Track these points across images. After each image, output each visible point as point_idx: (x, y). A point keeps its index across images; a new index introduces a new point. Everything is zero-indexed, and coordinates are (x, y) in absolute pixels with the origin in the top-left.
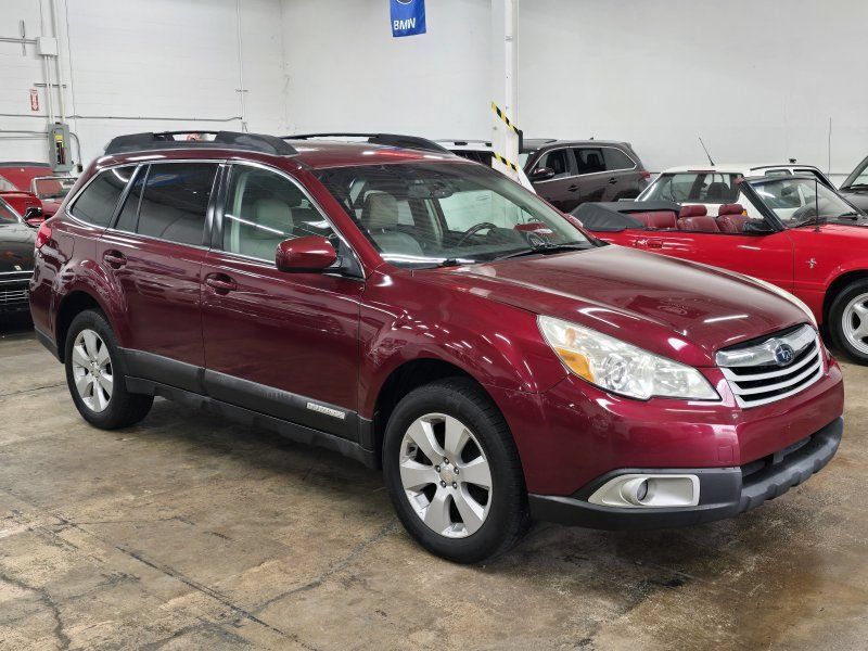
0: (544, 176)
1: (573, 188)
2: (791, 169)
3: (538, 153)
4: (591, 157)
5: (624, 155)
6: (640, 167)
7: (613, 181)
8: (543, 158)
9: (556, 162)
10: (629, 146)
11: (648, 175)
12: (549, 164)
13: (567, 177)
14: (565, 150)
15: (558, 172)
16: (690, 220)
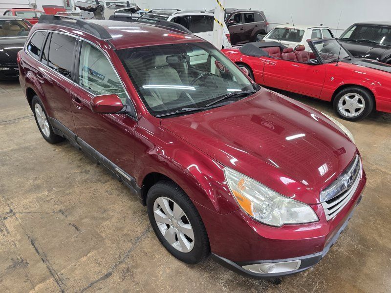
0: (232, 24)
1: (242, 29)
2: (321, 29)
3: (232, 15)
4: (250, 17)
5: (260, 16)
6: (266, 21)
7: (256, 26)
8: (232, 17)
9: (237, 18)
10: (263, 12)
11: (268, 24)
12: (235, 19)
13: (241, 24)
14: (241, 14)
15: (238, 22)
16: (286, 54)
